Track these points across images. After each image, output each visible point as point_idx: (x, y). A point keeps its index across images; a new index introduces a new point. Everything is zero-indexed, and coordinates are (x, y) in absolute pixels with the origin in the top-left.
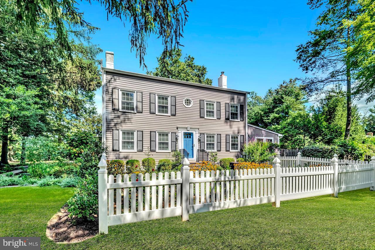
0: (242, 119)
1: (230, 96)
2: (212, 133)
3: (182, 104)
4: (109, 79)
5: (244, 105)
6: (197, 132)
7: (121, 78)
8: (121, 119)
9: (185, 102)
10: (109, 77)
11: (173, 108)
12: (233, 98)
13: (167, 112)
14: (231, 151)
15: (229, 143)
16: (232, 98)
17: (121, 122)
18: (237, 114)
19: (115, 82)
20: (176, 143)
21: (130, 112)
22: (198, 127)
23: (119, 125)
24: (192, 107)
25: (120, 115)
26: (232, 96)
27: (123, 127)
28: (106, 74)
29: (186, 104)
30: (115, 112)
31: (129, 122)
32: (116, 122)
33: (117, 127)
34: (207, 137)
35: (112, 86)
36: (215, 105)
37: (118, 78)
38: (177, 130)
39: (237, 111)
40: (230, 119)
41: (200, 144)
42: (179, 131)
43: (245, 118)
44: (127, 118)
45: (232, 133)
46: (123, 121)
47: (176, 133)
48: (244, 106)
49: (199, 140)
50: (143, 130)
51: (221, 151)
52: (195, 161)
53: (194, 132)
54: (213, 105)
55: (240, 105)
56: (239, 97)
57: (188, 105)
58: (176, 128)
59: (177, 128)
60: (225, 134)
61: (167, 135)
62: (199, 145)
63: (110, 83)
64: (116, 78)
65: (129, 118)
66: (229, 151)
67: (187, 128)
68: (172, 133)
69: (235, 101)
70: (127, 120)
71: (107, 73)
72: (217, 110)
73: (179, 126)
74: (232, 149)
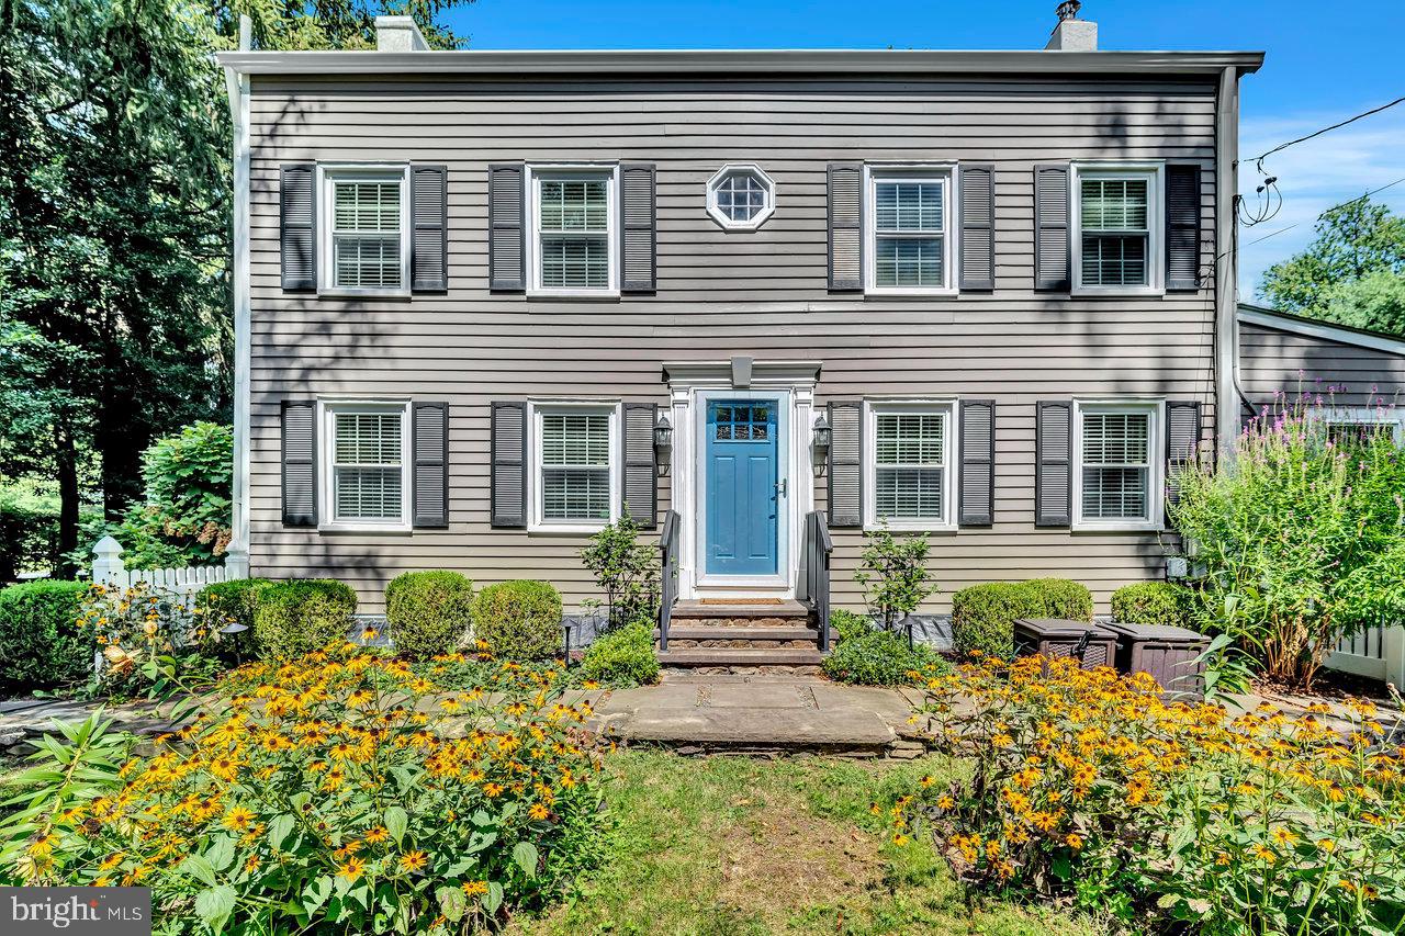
0: (1182, 279)
1: (1097, 108)
2: (917, 393)
3: (701, 214)
4: (273, 118)
5: (1206, 165)
6: (803, 396)
7: (336, 103)
8: (336, 340)
9: (724, 199)
10: (273, 105)
11: (641, 241)
12: (1114, 126)
13: (599, 275)
14: (1079, 523)
15: (1068, 464)
16: (1108, 120)
17: (337, 358)
18: (1137, 245)
19: (303, 130)
20: (656, 475)
21: (382, 293)
22: (813, 358)
23: (326, 375)
24: (771, 224)
25: (331, 317)
26: (1108, 108)
27: (349, 387)
28: (253, 92)
29: (727, 212)
30: (310, 305)
31: (379, 352)
32: (307, 362)
33: (315, 387)
34: (887, 425)
35: (288, 154)
36: (949, 188)
37: (316, 107)
38: (663, 389)
39: (1141, 217)
40: (1078, 288)
41: (830, 477)
42: (679, 396)
43: (1215, 266)
44: (365, 329)
45: (1110, 387)
46: (344, 352)
47: (655, 407)
48: (1205, 177)
49: (822, 452)
50: (451, 400)
51: (996, 528)
52: (791, 595)
53: (785, 400)
54: (932, 193)
55: (1169, 169)
56: (1169, 108)
57: (740, 214)
58: (658, 378)
59: (666, 375)
60: (1033, 399)
61: (599, 424)
62: (824, 482)
63: (279, 141)
64: (305, 106)
65: (380, 328)
66: (1063, 525)
67: (727, 371)
68: (626, 407)
69: (1133, 142)
70: (365, 341)
71: (259, 87)
72: (964, 228)
73: (675, 359)
74: (1090, 511)
